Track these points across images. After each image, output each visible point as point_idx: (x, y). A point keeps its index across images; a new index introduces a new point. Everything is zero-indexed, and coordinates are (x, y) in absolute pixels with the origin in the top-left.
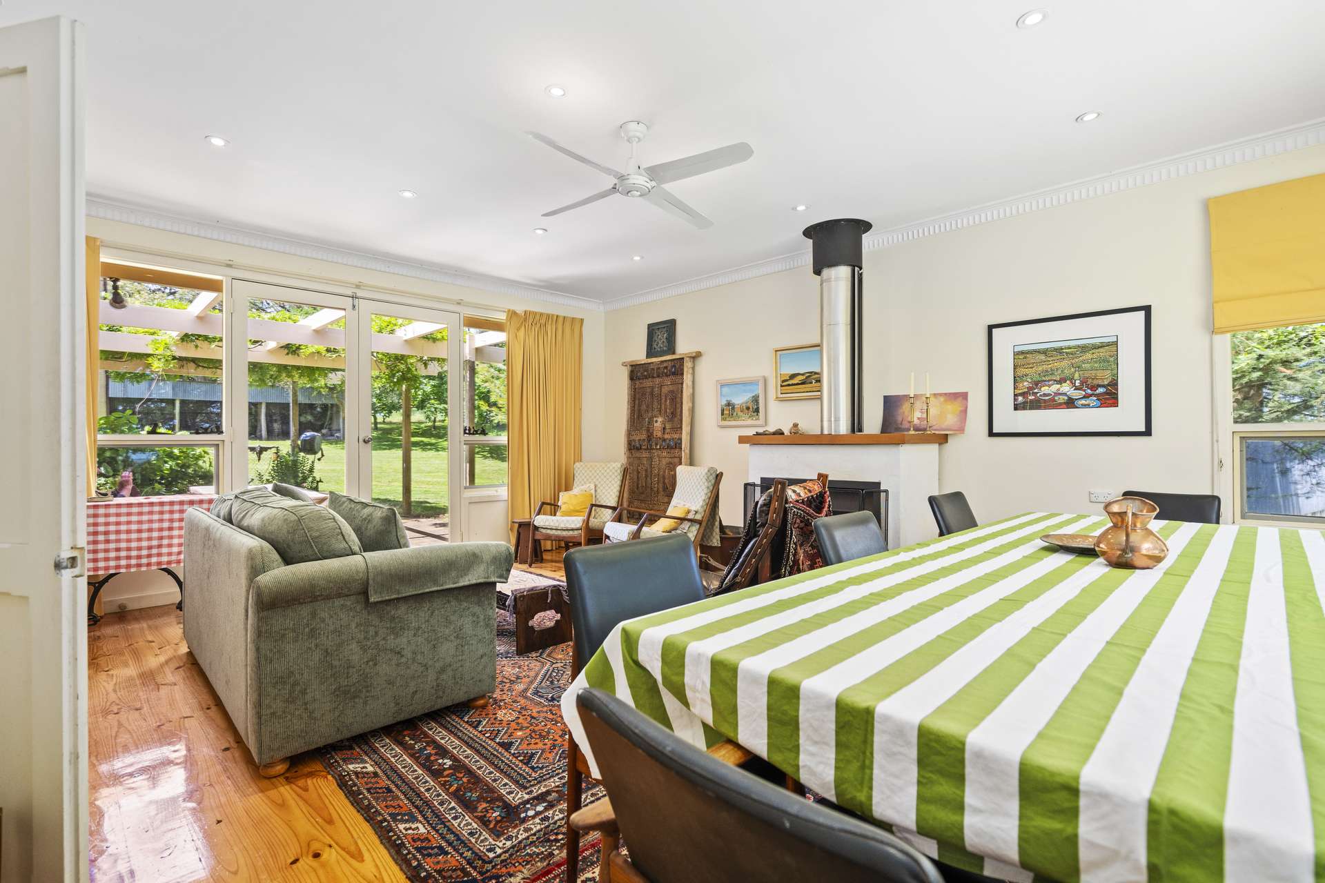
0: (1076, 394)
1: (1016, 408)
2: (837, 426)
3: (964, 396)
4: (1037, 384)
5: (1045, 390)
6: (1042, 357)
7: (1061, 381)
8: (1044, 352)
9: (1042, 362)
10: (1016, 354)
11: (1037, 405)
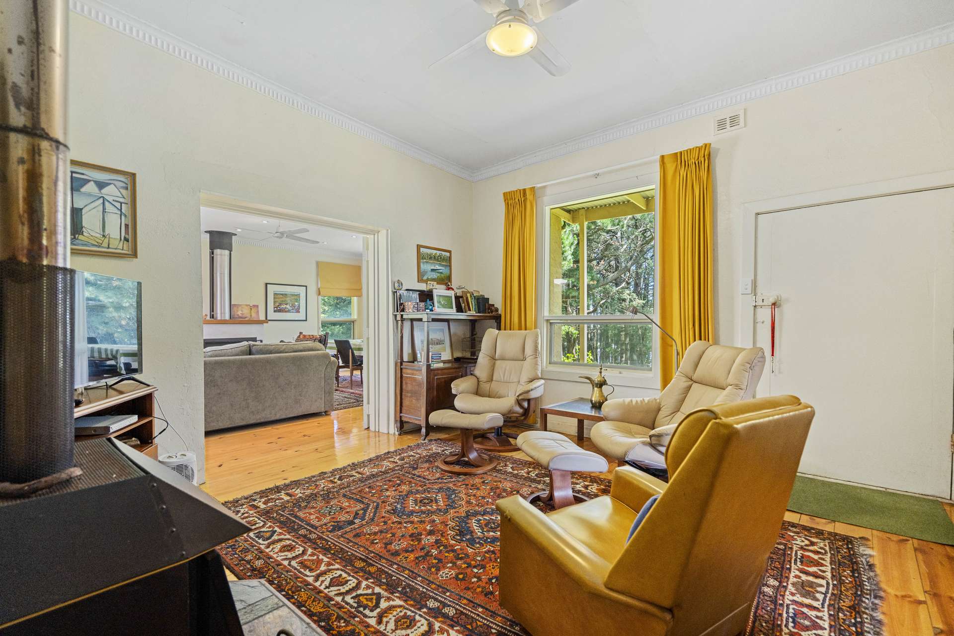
0: (290, 308)
1: (275, 311)
2: (224, 316)
3: (257, 306)
4: (280, 304)
5: (282, 306)
6: (281, 296)
7: (286, 304)
8: (282, 294)
9: (281, 298)
10: (275, 294)
11: (280, 311)
